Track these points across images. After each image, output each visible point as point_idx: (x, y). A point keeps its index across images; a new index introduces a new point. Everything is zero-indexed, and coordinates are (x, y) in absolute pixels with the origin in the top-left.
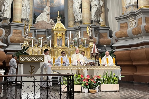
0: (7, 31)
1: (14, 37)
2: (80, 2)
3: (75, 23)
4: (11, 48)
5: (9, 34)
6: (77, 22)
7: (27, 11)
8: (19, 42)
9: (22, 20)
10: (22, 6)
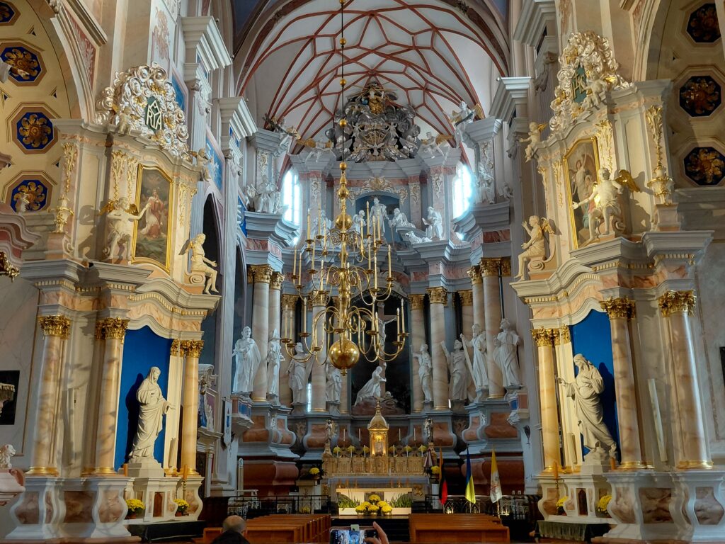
0: (304, 426)
1: (313, 438)
2: (429, 365)
3: (425, 404)
4: (309, 456)
5: (306, 434)
6: (427, 404)
7: (336, 387)
8: (320, 447)
9: (328, 405)
10: (327, 380)
